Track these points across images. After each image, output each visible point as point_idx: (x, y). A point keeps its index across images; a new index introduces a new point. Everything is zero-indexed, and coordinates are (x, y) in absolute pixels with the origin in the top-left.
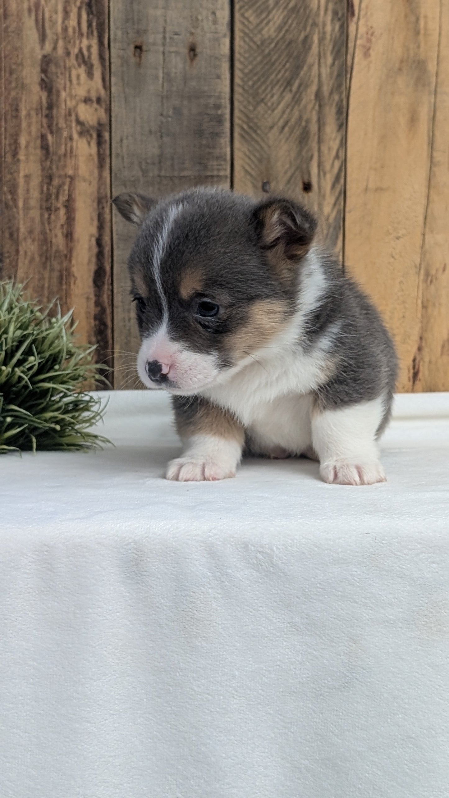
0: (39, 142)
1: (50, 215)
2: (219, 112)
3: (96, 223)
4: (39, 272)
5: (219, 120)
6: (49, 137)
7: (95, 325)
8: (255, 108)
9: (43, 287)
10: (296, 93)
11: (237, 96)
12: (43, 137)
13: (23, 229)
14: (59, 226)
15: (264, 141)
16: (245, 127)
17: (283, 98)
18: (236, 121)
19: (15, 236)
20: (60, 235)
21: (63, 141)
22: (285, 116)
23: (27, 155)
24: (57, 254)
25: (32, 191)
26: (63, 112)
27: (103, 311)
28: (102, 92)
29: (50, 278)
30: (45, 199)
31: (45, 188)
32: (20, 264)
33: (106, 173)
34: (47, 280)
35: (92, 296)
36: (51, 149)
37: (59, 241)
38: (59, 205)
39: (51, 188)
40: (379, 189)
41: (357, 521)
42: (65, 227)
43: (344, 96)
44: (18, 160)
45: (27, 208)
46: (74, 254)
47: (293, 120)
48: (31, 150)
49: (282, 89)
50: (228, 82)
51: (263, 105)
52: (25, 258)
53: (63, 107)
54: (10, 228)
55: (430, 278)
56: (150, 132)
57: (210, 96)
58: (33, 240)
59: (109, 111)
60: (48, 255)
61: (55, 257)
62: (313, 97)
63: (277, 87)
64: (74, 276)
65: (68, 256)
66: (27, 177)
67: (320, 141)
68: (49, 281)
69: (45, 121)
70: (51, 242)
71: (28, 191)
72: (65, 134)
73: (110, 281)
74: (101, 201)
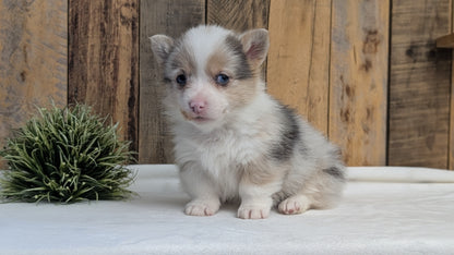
0: (99, 27)
1: (105, 67)
2: (199, 13)
3: (130, 72)
4: (98, 98)
5: (199, 17)
6: (105, 24)
7: (129, 128)
8: (219, 12)
9: (100, 107)
10: (241, 4)
11: (209, 5)
12: (102, 24)
13: (89, 75)
14: (109, 73)
16: (213, 21)
17: (234, 6)
18: (208, 18)
19: (85, 78)
20: (110, 78)
21: (113, 27)
22: (235, 16)
23: (93, 33)
25: (95, 54)
26: (113, 11)
27: (133, 120)
28: (135, 1)
29: (104, 102)
30: (102, 58)
31: (102, 52)
32: (87, 94)
33: (137, 45)
34: (102, 103)
35: (127, 112)
36: (106, 31)
37: (110, 81)
38: (110, 62)
39: (106, 52)
40: (285, 57)
42: (113, 74)
43: (267, 6)
44: (88, 37)
45: (92, 63)
46: (118, 89)
47: (239, 19)
48: (95, 31)
51: (223, 10)
52: (90, 91)
53: (113, 8)
54: (82, 74)
55: (312, 105)
56: (162, 23)
57: (194, 5)
58: (95, 81)
59: (139, 11)
60: (103, 89)
61: (107, 90)
62: (250, 6)
64: (117, 101)
65: (114, 90)
66: (92, 46)
69: (103, 15)
70: (105, 82)
71: (93, 53)
72: (114, 23)
73: (137, 104)
74: (133, 60)
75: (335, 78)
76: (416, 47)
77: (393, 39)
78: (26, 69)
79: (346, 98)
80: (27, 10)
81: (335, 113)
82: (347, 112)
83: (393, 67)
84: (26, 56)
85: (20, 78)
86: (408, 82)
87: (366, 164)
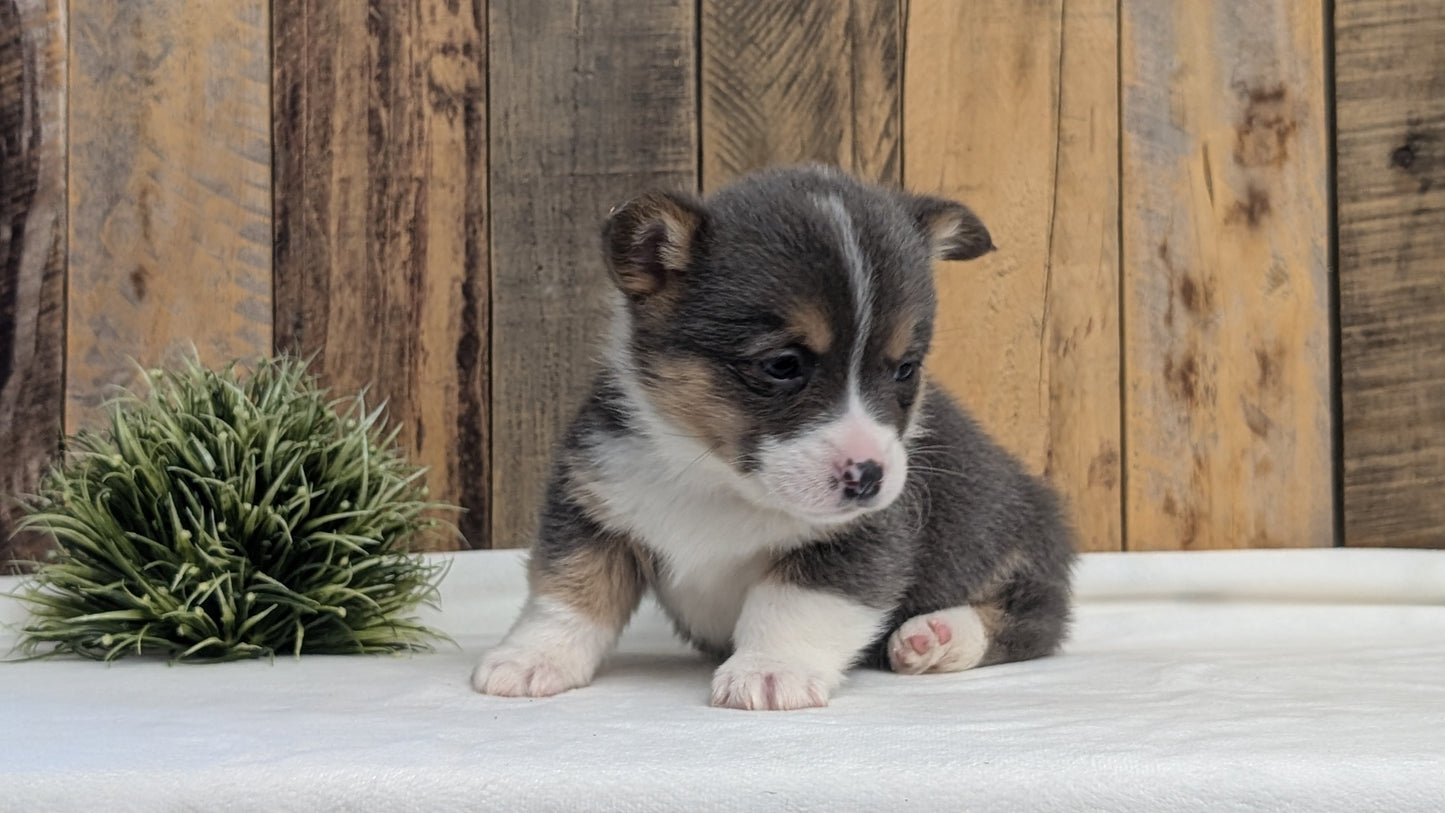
0: (365, 122)
1: (383, 245)
2: (677, 63)
3: (462, 257)
4: (364, 344)
5: (678, 77)
6: (383, 113)
7: (460, 436)
8: (738, 54)
9: (370, 369)
10: (812, 24)
11: (706, 34)
12: (373, 114)
13: (337, 271)
14: (398, 265)
15: (755, 110)
16: (722, 86)
17: (789, 34)
18: (706, 76)
19: (324, 282)
20: (400, 279)
21: (407, 118)
22: (792, 66)
23: (345, 145)
24: (395, 312)
25: (352, 206)
26: (407, 71)
27: (474, 409)
28: (474, 34)
29: (382, 353)
30: (374, 218)
31: (375, 200)
32: (331, 331)
33: (481, 173)
34: (377, 356)
35: (455, 384)
36: (386, 133)
37: (398, 289)
38: (400, 228)
39: (385, 198)
40: (963, 189)
41: (755, 770)
42: (410, 264)
43: (897, 28)
44: (330, 153)
45: (344, 235)
46: (425, 311)
47: (806, 72)
48: (352, 135)
49: (786, 18)
50: (691, 12)
51: (752, 47)
52: (340, 320)
53: (407, 60)
54: (314, 269)
55: (1062, 346)
56: (557, 100)
57: (660, 36)
58: (354, 290)
59: (485, 66)
60: (380, 315)
61: (391, 317)
62: (841, 31)
63: (777, 16)
64: (423, 349)
65: (414, 315)
66: (345, 181)
67: (854, 108)
68: (381, 359)
69: (375, 86)
70: (385, 292)
71: (346, 205)
72: (410, 107)
73: (486, 357)
74: (471, 220)
75: (1141, 252)
76: (1430, 137)
77: (1344, 113)
78: (149, 263)
79: (1183, 321)
80: (149, 82)
81: (1146, 371)
82: (1190, 366)
83: (1345, 209)
84: (146, 221)
85: (131, 290)
86: (1404, 256)
87: (1263, 541)
